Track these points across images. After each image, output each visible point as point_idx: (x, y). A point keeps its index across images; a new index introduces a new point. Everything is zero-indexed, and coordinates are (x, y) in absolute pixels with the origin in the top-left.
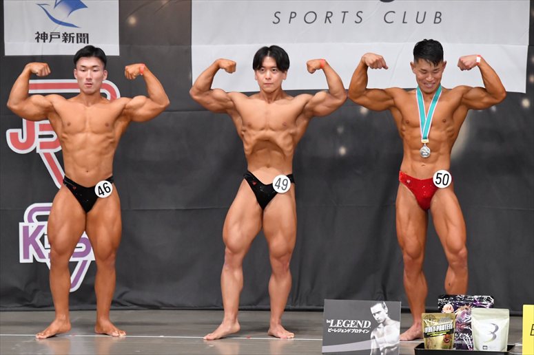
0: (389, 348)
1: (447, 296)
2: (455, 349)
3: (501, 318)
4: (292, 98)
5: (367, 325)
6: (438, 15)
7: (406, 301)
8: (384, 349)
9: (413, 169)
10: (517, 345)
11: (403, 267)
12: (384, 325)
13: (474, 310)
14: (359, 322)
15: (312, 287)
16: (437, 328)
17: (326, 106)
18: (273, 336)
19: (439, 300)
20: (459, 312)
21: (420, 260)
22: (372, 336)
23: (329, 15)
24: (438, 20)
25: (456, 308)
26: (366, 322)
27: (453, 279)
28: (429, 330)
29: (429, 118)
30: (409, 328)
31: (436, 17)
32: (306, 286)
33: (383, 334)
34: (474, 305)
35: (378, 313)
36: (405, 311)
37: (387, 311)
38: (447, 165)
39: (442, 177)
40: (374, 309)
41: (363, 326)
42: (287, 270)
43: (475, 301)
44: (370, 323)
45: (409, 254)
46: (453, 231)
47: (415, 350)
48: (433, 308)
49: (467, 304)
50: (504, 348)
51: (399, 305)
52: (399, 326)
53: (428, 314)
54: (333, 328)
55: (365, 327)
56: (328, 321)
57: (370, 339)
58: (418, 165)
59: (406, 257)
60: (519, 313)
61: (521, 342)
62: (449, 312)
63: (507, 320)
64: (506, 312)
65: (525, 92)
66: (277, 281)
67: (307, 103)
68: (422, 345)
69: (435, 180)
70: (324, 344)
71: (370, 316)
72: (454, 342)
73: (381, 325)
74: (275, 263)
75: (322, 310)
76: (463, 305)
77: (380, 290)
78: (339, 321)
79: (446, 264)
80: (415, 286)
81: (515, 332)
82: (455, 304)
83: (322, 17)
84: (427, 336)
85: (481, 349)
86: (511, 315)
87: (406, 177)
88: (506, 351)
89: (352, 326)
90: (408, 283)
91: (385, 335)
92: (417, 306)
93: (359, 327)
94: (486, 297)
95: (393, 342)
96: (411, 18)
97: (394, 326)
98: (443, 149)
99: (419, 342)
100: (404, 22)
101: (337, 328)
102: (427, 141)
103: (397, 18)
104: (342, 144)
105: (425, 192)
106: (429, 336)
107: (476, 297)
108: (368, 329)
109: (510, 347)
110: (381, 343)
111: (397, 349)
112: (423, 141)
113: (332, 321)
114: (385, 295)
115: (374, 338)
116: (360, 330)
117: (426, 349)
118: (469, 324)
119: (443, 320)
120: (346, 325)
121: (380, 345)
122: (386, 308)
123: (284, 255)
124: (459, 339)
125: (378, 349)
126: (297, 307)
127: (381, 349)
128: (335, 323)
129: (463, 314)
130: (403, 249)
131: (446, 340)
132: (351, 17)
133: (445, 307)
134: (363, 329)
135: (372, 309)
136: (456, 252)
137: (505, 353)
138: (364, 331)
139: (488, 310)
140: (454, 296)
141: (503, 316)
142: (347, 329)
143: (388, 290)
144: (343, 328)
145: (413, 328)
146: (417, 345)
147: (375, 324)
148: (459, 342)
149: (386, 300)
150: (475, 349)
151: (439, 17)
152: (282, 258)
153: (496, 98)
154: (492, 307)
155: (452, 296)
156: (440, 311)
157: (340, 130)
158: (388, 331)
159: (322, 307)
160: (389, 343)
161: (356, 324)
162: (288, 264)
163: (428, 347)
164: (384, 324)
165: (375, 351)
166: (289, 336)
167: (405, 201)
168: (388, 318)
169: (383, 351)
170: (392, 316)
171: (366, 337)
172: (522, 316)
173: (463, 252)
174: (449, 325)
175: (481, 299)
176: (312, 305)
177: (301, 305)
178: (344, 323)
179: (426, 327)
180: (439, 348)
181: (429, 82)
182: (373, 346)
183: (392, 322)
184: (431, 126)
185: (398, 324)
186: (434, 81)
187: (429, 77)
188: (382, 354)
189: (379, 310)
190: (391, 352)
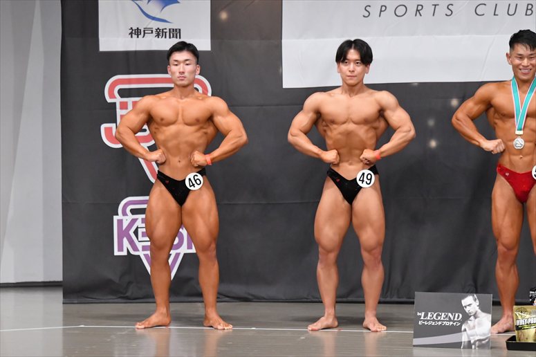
0: (480, 340)
5: (458, 318)
6: (530, 7)
8: (475, 342)
9: (511, 162)
12: (475, 318)
14: (450, 314)
15: (403, 280)
16: (529, 320)
19: (531, 292)
21: (514, 252)
22: (463, 329)
23: (420, 8)
24: (529, 12)
26: (457, 315)
28: (520, 322)
29: (524, 110)
31: (527, 9)
32: (397, 278)
33: (474, 327)
35: (469, 305)
36: (496, 303)
37: (478, 304)
40: (465, 302)
41: (454, 318)
42: (379, 263)
44: (461, 316)
45: (504, 245)
47: (507, 343)
48: (525, 301)
51: (490, 297)
52: (490, 319)
53: (520, 307)
54: (424, 321)
55: (456, 319)
56: (419, 314)
57: (460, 331)
58: (517, 158)
59: (501, 248)
66: (370, 274)
68: (513, 338)
69: (534, 173)
71: (461, 309)
73: (472, 318)
75: (413, 303)
77: (471, 282)
78: (429, 313)
80: (507, 276)
83: (412, 10)
84: (519, 328)
87: (504, 170)
89: (444, 318)
90: (500, 273)
91: (476, 327)
93: (450, 320)
95: (484, 334)
96: (502, 10)
97: (486, 319)
99: (511, 335)
100: (495, 15)
101: (428, 321)
102: (521, 132)
103: (488, 10)
104: (431, 137)
106: (521, 329)
108: (459, 321)
110: (472, 336)
111: (488, 342)
112: (518, 132)
113: (423, 313)
114: (476, 288)
115: (465, 330)
116: (451, 323)
117: (518, 341)
120: (437, 318)
121: (471, 338)
122: (477, 301)
123: (374, 249)
125: (469, 342)
126: (388, 299)
127: (472, 342)
128: (426, 315)
130: (498, 240)
132: (442, 10)
134: (454, 322)
135: (463, 302)
138: (455, 324)
142: (438, 321)
143: (480, 282)
144: (434, 320)
146: (509, 337)
147: (466, 317)
149: (477, 292)
151: (530, 9)
152: (374, 251)
156: (532, 303)
157: (431, 123)
158: (479, 324)
159: (412, 300)
160: (480, 335)
161: (447, 316)
162: (380, 257)
163: (520, 340)
164: (475, 316)
165: (466, 344)
167: (502, 193)
168: (479, 311)
169: (474, 343)
170: (483, 308)
171: (457, 330)
176: (402, 298)
177: (391, 298)
178: (435, 315)
179: (517, 319)
180: (531, 341)
181: (525, 67)
182: (464, 338)
183: (484, 314)
184: (527, 116)
185: (489, 317)
186: (531, 67)
187: (525, 62)
188: (473, 347)
189: (470, 302)
190: (483, 345)
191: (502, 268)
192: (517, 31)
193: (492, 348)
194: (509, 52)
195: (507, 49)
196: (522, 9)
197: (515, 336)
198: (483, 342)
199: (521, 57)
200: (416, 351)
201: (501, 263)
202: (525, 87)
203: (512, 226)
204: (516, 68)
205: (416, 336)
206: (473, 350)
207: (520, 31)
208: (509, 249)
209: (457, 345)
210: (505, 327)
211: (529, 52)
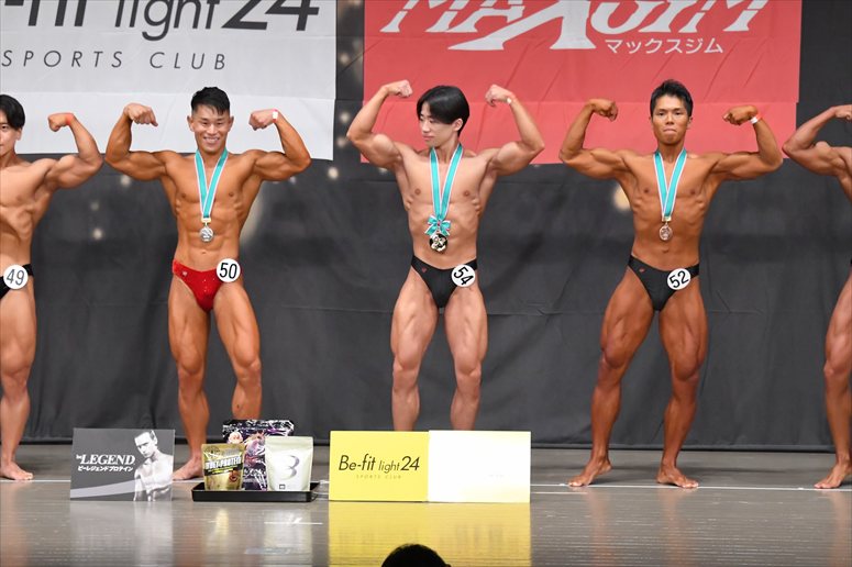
0: (158, 490)
1: (234, 422)
2: (243, 489)
3: (304, 448)
4: (28, 164)
5: (130, 461)
6: (220, 58)
7: (181, 429)
8: (152, 492)
9: (191, 258)
10: (323, 482)
11: (178, 385)
12: (153, 461)
13: (269, 439)
14: (119, 457)
15: (58, 412)
16: (221, 462)
17: (74, 173)
18: (5, 477)
19: (225, 426)
20: (250, 441)
21: (200, 375)
22: (136, 476)
23: (78, 55)
24: (220, 65)
25: (245, 437)
26: (128, 457)
27: (243, 400)
28: (210, 465)
29: (211, 192)
30: (184, 464)
31: (217, 61)
33: (151, 473)
34: (268, 433)
35: (144, 444)
36: (178, 441)
37: (156, 443)
38: (234, 253)
39: (228, 268)
40: (139, 440)
41: (125, 462)
42: (24, 391)
43: (270, 427)
44: (134, 459)
45: (185, 368)
46: (243, 338)
47: (193, 493)
48: (217, 438)
49: (260, 432)
50: (306, 487)
51: (172, 434)
52: (172, 462)
53: (210, 445)
54: (85, 466)
55: (127, 463)
56: (78, 457)
57: (133, 479)
58: (197, 252)
59: (182, 372)
60: (325, 441)
61: (328, 479)
62: (237, 442)
63: (310, 450)
64: (309, 440)
65: (331, 159)
66: (10, 405)
67: (49, 170)
68: (201, 486)
69: (219, 272)
70: (73, 487)
71: (134, 450)
72: (243, 480)
73: (148, 461)
74: (8, 382)
75: (70, 443)
76: (255, 433)
77: (147, 414)
78: (93, 456)
79: (234, 380)
80: (193, 409)
81: (320, 465)
82: (244, 431)
83: (67, 58)
84: (208, 473)
85: (277, 489)
86: (315, 445)
87: (181, 268)
88: (308, 490)
89: (111, 463)
90: (184, 405)
91: (154, 473)
92: (195, 436)
93: (120, 464)
94: (283, 422)
95: (164, 482)
96: (185, 62)
97: (166, 462)
98: (230, 232)
99: (198, 482)
100: (176, 67)
101: (90, 466)
102: (209, 220)
103: (167, 61)
104: (96, 224)
105: (206, 287)
106: (211, 473)
107: (271, 422)
108: (131, 466)
109: (313, 486)
110: (147, 484)
111: (168, 492)
112: (204, 220)
113: (84, 456)
114: (154, 422)
115: (139, 477)
116: (121, 468)
117: (207, 490)
118: (263, 457)
119: (230, 452)
120: (102, 462)
121: (147, 487)
122: (155, 438)
123: (20, 370)
124: (250, 477)
125: (144, 492)
126: (38, 439)
127: (148, 492)
128: (88, 459)
129: (255, 444)
130: (177, 361)
131: (232, 478)
132: (106, 59)
133: (232, 435)
134: (125, 466)
135: (137, 440)
136: (246, 365)
137: (307, 493)
138: (126, 469)
139: (286, 439)
140: (244, 422)
141: (304, 446)
142: (104, 466)
143: (158, 415)
144: (98, 465)
145: (191, 463)
146: (195, 486)
147: (141, 460)
148: (249, 480)
149: (155, 427)
150: (269, 489)
151: (221, 61)
152: (18, 374)
153: (299, 166)
154: (291, 434)
155: (240, 421)
156: (225, 441)
157: (95, 206)
158: (158, 469)
159: (70, 439)
160: (159, 483)
161: (115, 460)
162: (25, 383)
163: (209, 488)
164: (153, 459)
165: (140, 494)
166: (25, 478)
167: (181, 300)
168: (158, 452)
169: (151, 494)
170: (163, 449)
171: (129, 477)
172: (329, 445)
173: (256, 364)
174: (237, 458)
175: (277, 425)
176: (57, 436)
177: (42, 436)
178: (100, 459)
179: (206, 462)
180: (223, 488)
181: (212, 136)
182: (138, 487)
183: (163, 456)
184: (215, 201)
185: (171, 459)
186: (218, 135)
187: (212, 129)
188: (149, 498)
189: (146, 440)
190: (162, 495)
191: (185, 398)
192: (201, 89)
193: (173, 499)
194: (190, 115)
195: (189, 110)
196: (210, 61)
197: (203, 484)
198: (163, 492)
199: (206, 122)
200: (74, 506)
201: (183, 391)
202: (212, 162)
203: (194, 342)
204: (199, 136)
205: (75, 485)
206: (149, 503)
207: (206, 88)
208: (192, 372)
209: (129, 497)
210: (193, 471)
211: (216, 116)
